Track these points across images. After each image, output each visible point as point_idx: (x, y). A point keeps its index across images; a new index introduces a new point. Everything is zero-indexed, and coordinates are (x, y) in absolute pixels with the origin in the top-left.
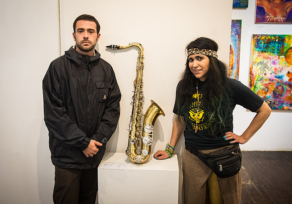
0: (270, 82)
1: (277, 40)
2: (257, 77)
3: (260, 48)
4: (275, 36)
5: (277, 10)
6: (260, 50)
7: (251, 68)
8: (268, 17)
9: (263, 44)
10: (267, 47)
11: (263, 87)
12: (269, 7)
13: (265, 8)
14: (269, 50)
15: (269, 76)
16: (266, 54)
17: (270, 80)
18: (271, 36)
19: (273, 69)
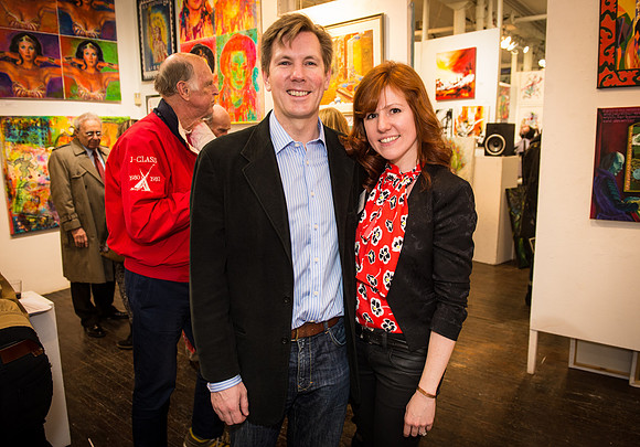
0: (39, 188)
1: (39, 125)
2: (19, 182)
3: (14, 137)
4: (34, 118)
5: (31, 80)
6: (15, 140)
7: (5, 171)
8: (17, 89)
9: (17, 131)
10: (25, 135)
11: (30, 196)
12: (17, 74)
13: (10, 75)
14: (29, 139)
15: (36, 179)
16: (26, 146)
17: (39, 184)
18: (28, 117)
19: (41, 168)
